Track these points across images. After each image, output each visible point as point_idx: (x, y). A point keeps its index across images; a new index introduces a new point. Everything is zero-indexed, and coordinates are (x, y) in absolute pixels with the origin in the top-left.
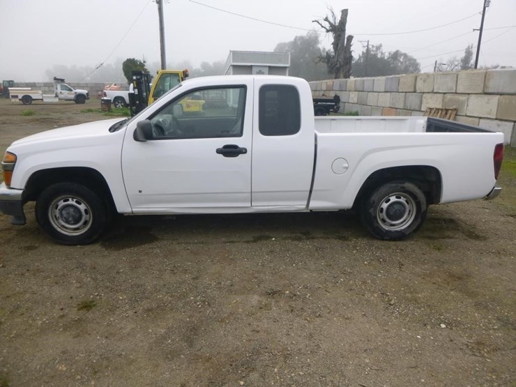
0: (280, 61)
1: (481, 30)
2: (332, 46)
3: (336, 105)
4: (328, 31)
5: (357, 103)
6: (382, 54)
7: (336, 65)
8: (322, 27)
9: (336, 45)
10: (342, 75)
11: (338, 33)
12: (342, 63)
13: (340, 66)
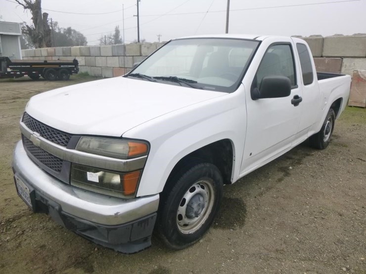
0: (11, 30)
1: (138, 16)
2: (32, 20)
3: (76, 67)
4: (25, 8)
5: (85, 66)
6: (59, 29)
7: (38, 37)
8: (20, 3)
9: (35, 19)
10: (44, 45)
11: (36, 10)
12: (43, 34)
13: (42, 37)
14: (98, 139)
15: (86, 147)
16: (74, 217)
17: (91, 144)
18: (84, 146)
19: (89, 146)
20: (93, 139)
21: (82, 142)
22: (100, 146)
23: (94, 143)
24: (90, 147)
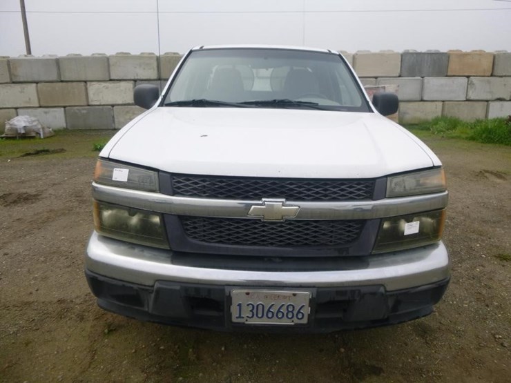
14: (412, 175)
15: (402, 190)
16: (407, 291)
17: (407, 184)
18: (398, 190)
19: (405, 187)
20: (406, 177)
21: (393, 185)
22: (418, 184)
23: (410, 182)
24: (407, 188)
